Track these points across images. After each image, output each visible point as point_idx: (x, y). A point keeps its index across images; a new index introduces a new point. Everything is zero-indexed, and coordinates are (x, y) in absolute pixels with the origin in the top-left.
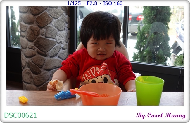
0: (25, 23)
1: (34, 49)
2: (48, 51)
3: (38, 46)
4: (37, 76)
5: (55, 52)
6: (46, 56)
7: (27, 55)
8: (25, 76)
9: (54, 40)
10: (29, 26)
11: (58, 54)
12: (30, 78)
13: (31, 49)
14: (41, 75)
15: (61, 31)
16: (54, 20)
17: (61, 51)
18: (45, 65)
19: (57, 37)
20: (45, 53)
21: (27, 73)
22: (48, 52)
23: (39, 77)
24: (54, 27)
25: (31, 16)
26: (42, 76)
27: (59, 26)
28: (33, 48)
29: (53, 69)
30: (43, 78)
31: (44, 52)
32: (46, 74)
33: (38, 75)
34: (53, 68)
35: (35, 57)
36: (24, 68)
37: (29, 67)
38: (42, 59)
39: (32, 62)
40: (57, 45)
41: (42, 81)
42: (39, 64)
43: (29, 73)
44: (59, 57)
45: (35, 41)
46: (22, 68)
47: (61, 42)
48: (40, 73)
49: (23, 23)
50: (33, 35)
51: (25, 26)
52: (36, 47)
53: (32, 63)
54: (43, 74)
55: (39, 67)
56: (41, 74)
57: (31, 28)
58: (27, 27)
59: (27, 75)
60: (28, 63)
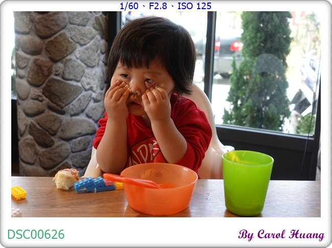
0: (25, 52)
1: (41, 101)
7: (29, 111)
8: (23, 151)
9: (79, 84)
10: (32, 58)
11: (86, 111)
13: (35, 101)
15: (93, 67)
16: (79, 48)
17: (92, 104)
19: (83, 79)
21: (28, 144)
24: (79, 61)
25: (37, 39)
27: (89, 58)
28: (40, 99)
33: (49, 149)
35: (43, 115)
36: (22, 136)
37: (31, 134)
39: (38, 124)
40: (84, 93)
43: (32, 146)
44: (88, 116)
45: (44, 85)
46: (19, 136)
47: (91, 89)
49: (21, 53)
50: (40, 75)
51: (26, 58)
52: (44, 98)
53: (38, 126)
56: (54, 147)
57: (35, 61)
58: (29, 60)
59: (29, 148)
60: (30, 127)
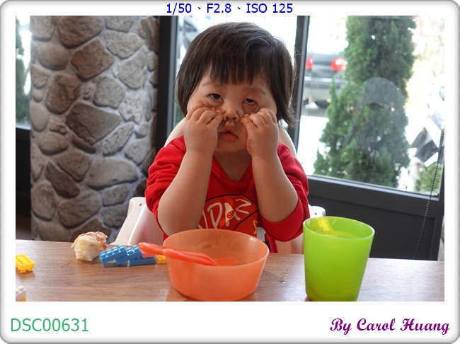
0: (44, 66)
1: (64, 134)
2: (98, 141)
3: (76, 127)
4: (68, 203)
5: (116, 142)
6: (93, 151)
7: (46, 147)
8: (37, 201)
9: (116, 112)
10: (53, 74)
11: (125, 149)
12: (50, 207)
13: (56, 134)
14: (80, 201)
15: (136, 89)
16: (118, 63)
17: (133, 140)
18: (91, 176)
19: (123, 105)
20: (92, 144)
21: (45, 193)
22: (98, 143)
23: (73, 206)
24: (117, 81)
25: (61, 49)
26: (81, 203)
27: (131, 77)
28: (62, 131)
29: (110, 186)
30: (82, 209)
31: (88, 141)
32: (92, 199)
33: (72, 200)
34: (111, 183)
35: (65, 153)
36: (36, 180)
37: (49, 179)
38: (82, 160)
39: (59, 165)
40: (123, 125)
41: (81, 214)
42: (74, 172)
43: (49, 195)
44: (127, 156)
45: (68, 112)
46: (32, 181)
47: (133, 119)
48: (77, 195)
49: (38, 67)
50: (64, 98)
51: (44, 74)
52: (68, 129)
53: (58, 168)
54: (84, 198)
55: (74, 179)
56: (79, 197)
57: (57, 79)
58: (49, 76)
59: (44, 198)
60: (48, 169)
